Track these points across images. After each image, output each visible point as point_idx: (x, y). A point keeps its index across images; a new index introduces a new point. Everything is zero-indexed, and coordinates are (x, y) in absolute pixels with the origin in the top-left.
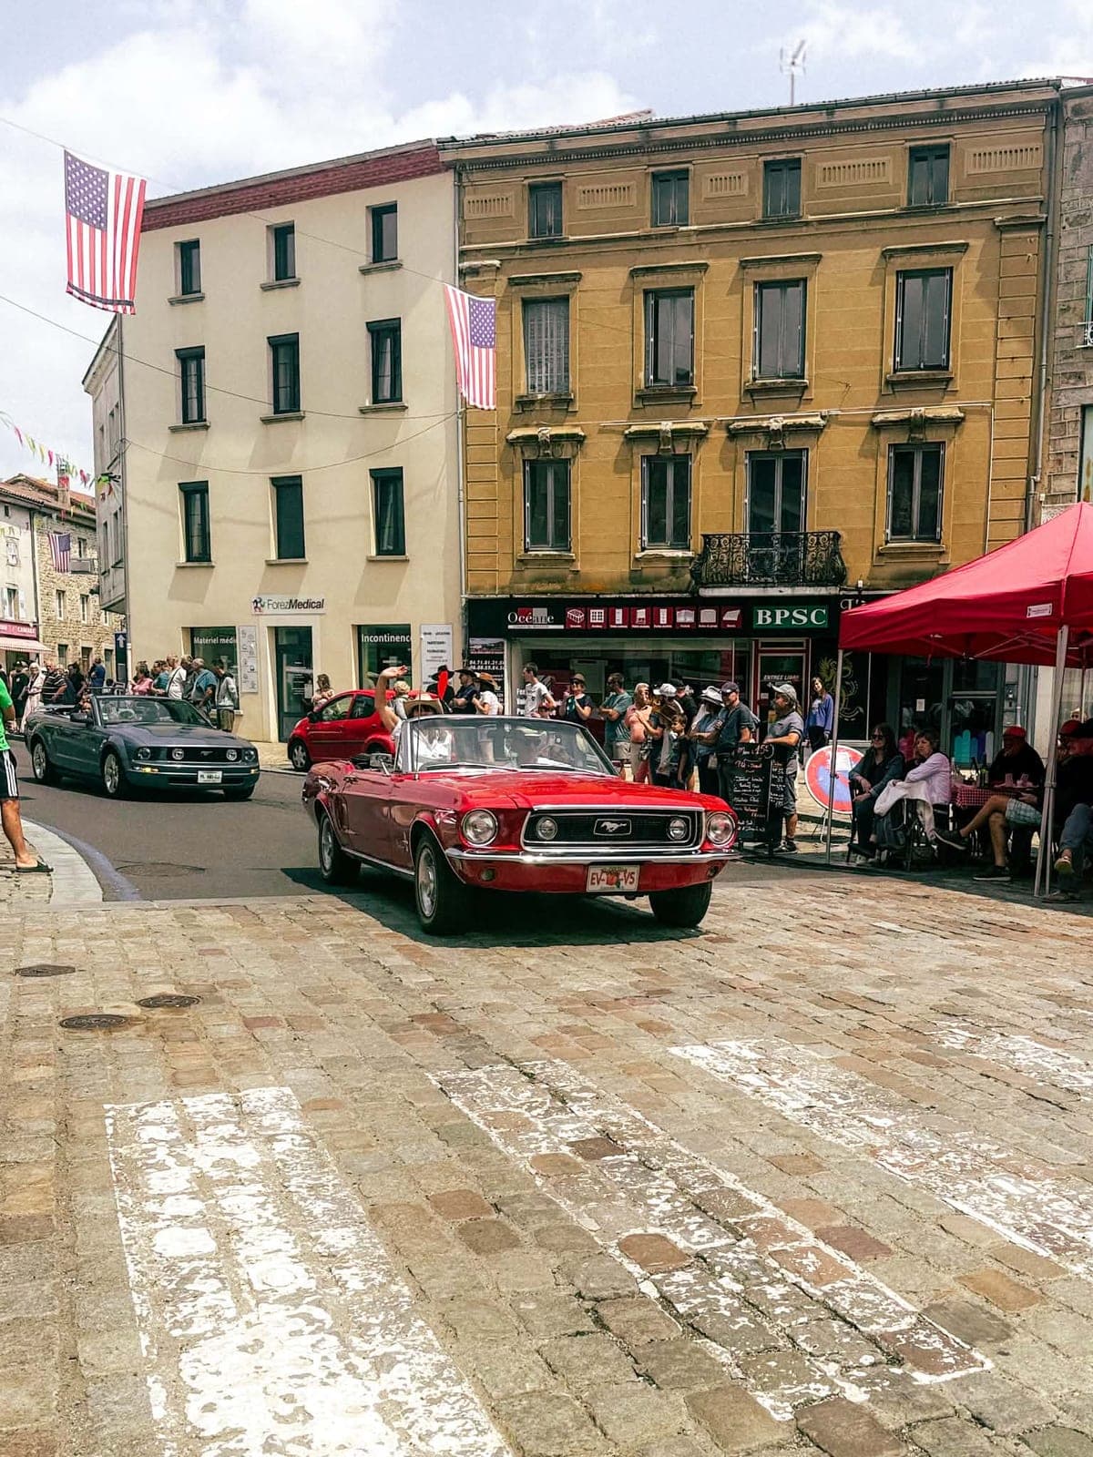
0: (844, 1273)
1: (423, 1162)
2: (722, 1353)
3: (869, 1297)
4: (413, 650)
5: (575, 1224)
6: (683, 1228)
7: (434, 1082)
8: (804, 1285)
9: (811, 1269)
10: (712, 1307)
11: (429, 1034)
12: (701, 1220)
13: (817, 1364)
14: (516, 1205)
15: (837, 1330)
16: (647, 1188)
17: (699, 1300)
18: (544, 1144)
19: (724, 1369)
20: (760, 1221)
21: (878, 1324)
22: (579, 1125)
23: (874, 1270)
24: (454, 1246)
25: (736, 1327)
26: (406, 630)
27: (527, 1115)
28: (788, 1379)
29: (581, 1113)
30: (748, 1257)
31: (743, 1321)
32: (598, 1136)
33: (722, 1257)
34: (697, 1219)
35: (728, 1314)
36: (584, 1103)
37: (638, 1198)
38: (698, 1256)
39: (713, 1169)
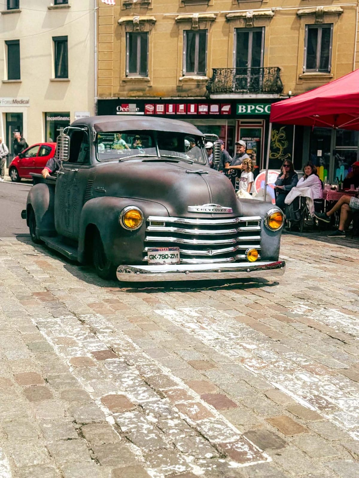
0: (209, 414)
1: (16, 359)
2: (137, 450)
3: (219, 426)
5: (83, 389)
6: (136, 392)
7: (34, 323)
8: (188, 420)
9: (194, 413)
10: (138, 428)
11: (39, 301)
13: (183, 456)
14: (56, 379)
15: (197, 441)
16: (124, 373)
17: (134, 425)
18: (79, 352)
19: (136, 457)
20: (175, 391)
21: (219, 439)
22: (99, 344)
23: (225, 414)
24: (19, 398)
25: (148, 438)
27: (75, 339)
28: (166, 463)
29: (102, 339)
30: (164, 406)
31: (152, 436)
32: (108, 349)
33: (151, 406)
34: (145, 388)
35: (146, 432)
36: (105, 334)
37: (118, 378)
38: (140, 405)
39: (160, 366)
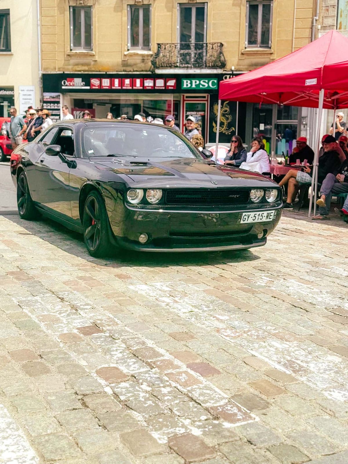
0: (196, 381)
1: (8, 337)
2: (139, 416)
3: (208, 392)
4: (15, 98)
5: (77, 363)
6: (127, 364)
7: (15, 302)
8: (179, 387)
9: (183, 380)
10: (136, 397)
11: (15, 280)
12: (135, 361)
13: (181, 420)
14: (50, 355)
15: (191, 406)
16: (112, 347)
17: (131, 394)
18: (66, 329)
19: (139, 423)
20: (162, 361)
21: (210, 403)
22: (82, 320)
23: (211, 381)
24: (19, 373)
25: (146, 405)
26: (12, 89)
27: (59, 316)
28: (167, 426)
29: (84, 315)
30: (155, 376)
31: (150, 402)
32: (91, 325)
33: (143, 376)
34: (134, 360)
35: (143, 400)
36: (86, 311)
37: (107, 351)
38: (132, 376)
39: (144, 339)
